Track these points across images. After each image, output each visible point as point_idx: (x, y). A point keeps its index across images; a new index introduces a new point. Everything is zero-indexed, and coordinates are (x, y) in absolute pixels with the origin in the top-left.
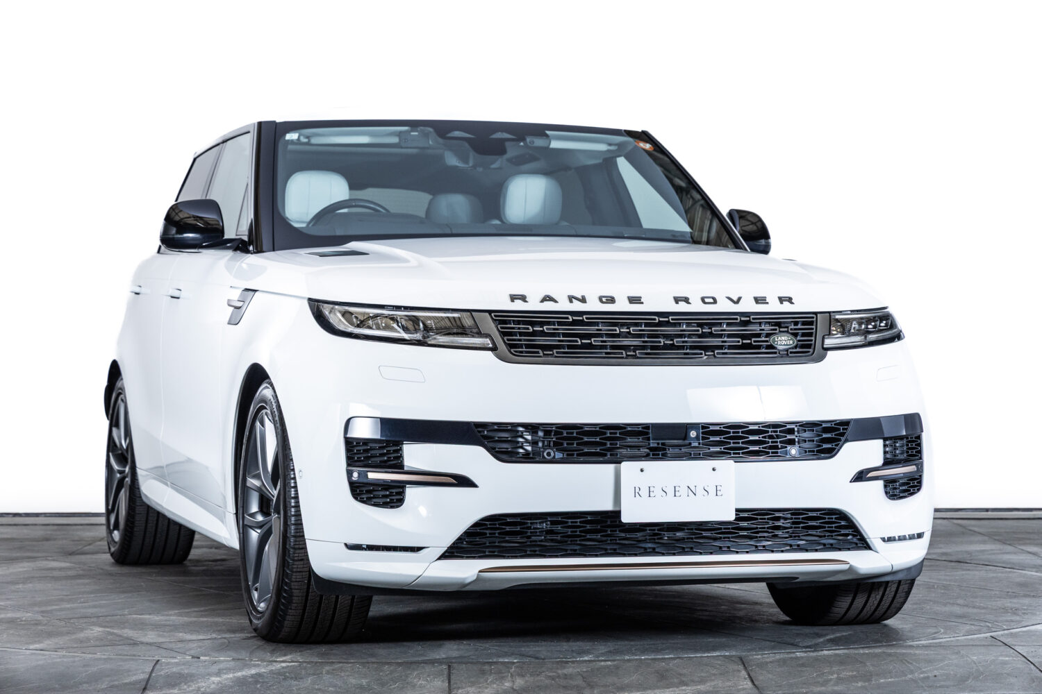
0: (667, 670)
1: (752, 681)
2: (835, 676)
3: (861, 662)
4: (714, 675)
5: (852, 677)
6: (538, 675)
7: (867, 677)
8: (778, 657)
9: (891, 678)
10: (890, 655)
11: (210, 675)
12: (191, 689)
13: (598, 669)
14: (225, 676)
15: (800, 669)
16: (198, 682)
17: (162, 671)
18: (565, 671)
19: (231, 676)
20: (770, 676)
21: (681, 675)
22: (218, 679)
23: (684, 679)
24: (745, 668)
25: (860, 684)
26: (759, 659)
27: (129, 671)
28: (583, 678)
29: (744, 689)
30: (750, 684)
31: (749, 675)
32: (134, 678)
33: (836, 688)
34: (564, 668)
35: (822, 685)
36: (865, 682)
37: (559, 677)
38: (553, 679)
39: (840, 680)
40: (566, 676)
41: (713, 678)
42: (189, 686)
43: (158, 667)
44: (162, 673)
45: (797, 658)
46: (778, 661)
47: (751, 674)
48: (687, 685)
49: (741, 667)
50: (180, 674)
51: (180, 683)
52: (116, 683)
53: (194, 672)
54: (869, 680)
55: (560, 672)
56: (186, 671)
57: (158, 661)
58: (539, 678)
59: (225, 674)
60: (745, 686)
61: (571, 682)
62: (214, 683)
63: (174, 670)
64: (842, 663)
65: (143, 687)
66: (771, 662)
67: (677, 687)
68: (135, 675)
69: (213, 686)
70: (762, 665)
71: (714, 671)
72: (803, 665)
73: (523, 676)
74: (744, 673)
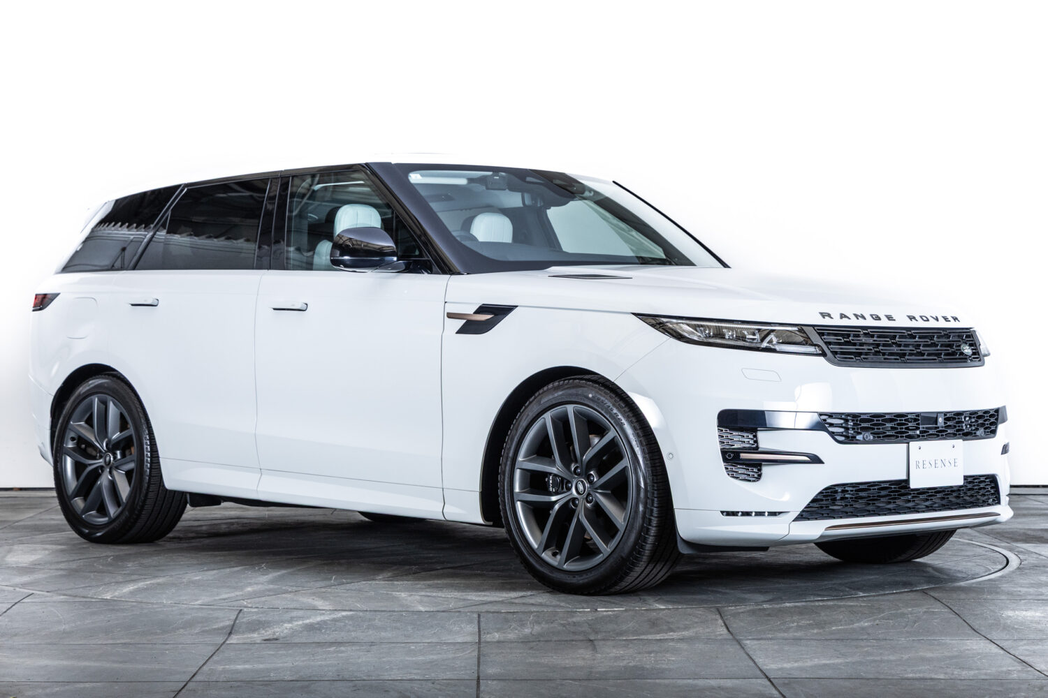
0: (657, 619)
1: (727, 628)
2: (795, 624)
3: (816, 613)
4: (696, 623)
5: (809, 625)
6: (552, 623)
7: (820, 625)
8: (748, 608)
9: (841, 625)
10: (840, 607)
11: (284, 622)
12: (268, 633)
13: (601, 618)
14: (296, 623)
15: (766, 618)
16: (274, 628)
17: (244, 619)
18: (574, 620)
19: (300, 622)
20: (742, 624)
21: (668, 622)
22: (290, 625)
23: (671, 626)
24: (722, 617)
25: (815, 631)
26: (733, 610)
27: (217, 618)
28: (589, 625)
29: (721, 635)
30: (725, 631)
31: (725, 623)
32: (221, 625)
33: (796, 634)
34: (573, 617)
35: (785, 632)
36: (820, 629)
37: (569, 624)
38: (564, 626)
39: (799, 628)
40: (575, 624)
41: (695, 625)
42: (266, 631)
43: (241, 615)
44: (244, 620)
45: (764, 609)
46: (749, 611)
47: (727, 622)
48: (674, 631)
49: (718, 617)
50: (258, 621)
51: (259, 629)
52: (207, 628)
53: (270, 619)
54: (823, 628)
55: (569, 620)
56: (264, 619)
57: (241, 610)
58: (552, 625)
59: (297, 621)
60: (722, 633)
61: (580, 629)
62: (286, 629)
63: (254, 617)
64: (801, 613)
65: (229, 632)
66: (742, 612)
67: (666, 633)
68: (223, 621)
69: (286, 631)
70: (735, 615)
71: (696, 620)
72: (769, 615)
73: (539, 623)
74: (720, 622)
